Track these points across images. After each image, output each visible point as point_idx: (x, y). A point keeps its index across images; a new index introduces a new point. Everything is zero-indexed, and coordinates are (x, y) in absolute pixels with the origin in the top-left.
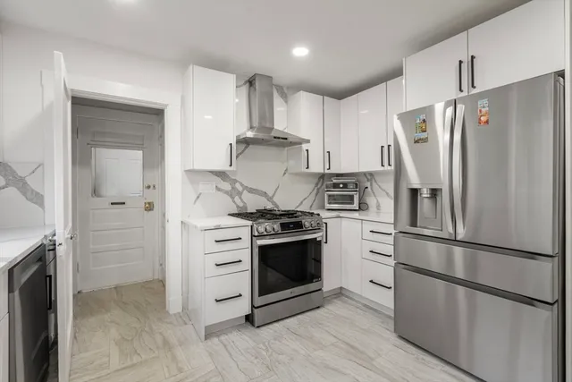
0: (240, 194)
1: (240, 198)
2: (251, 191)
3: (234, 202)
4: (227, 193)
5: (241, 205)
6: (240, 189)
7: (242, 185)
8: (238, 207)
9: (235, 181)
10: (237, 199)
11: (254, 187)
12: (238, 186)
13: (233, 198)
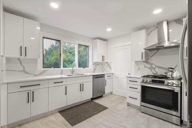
0: (154, 69)
1: (154, 70)
2: (159, 67)
3: (152, 71)
4: (149, 68)
5: (155, 73)
6: (154, 67)
7: (155, 65)
8: (153, 73)
9: (152, 64)
10: (153, 70)
11: (161, 66)
12: (153, 66)
13: (151, 70)
